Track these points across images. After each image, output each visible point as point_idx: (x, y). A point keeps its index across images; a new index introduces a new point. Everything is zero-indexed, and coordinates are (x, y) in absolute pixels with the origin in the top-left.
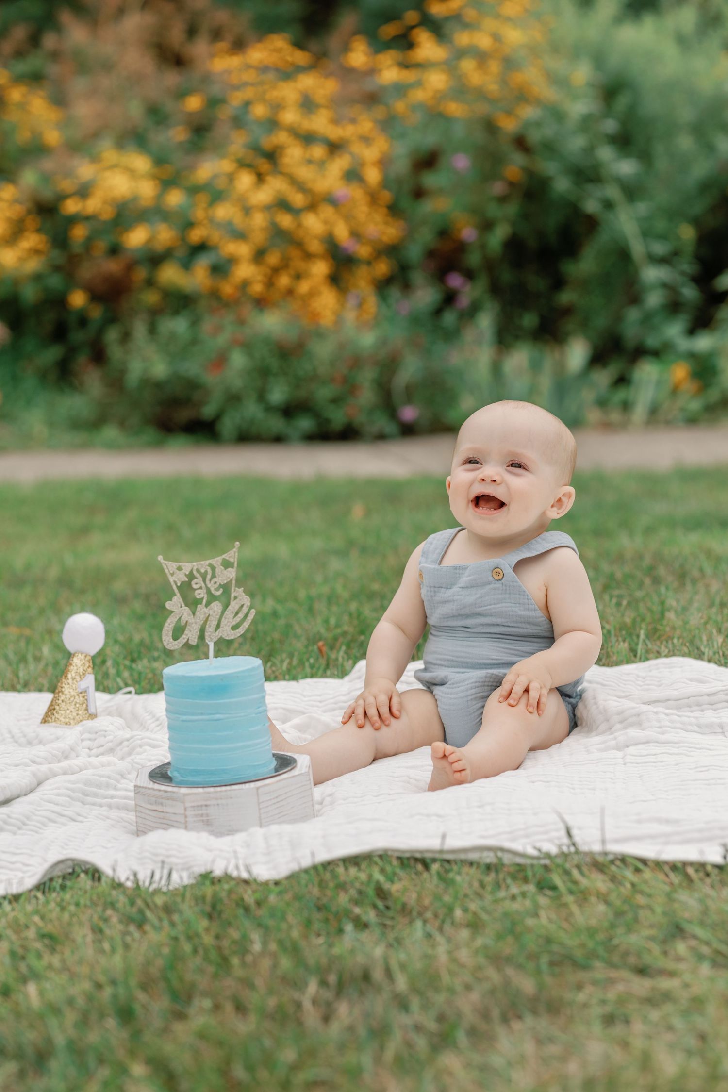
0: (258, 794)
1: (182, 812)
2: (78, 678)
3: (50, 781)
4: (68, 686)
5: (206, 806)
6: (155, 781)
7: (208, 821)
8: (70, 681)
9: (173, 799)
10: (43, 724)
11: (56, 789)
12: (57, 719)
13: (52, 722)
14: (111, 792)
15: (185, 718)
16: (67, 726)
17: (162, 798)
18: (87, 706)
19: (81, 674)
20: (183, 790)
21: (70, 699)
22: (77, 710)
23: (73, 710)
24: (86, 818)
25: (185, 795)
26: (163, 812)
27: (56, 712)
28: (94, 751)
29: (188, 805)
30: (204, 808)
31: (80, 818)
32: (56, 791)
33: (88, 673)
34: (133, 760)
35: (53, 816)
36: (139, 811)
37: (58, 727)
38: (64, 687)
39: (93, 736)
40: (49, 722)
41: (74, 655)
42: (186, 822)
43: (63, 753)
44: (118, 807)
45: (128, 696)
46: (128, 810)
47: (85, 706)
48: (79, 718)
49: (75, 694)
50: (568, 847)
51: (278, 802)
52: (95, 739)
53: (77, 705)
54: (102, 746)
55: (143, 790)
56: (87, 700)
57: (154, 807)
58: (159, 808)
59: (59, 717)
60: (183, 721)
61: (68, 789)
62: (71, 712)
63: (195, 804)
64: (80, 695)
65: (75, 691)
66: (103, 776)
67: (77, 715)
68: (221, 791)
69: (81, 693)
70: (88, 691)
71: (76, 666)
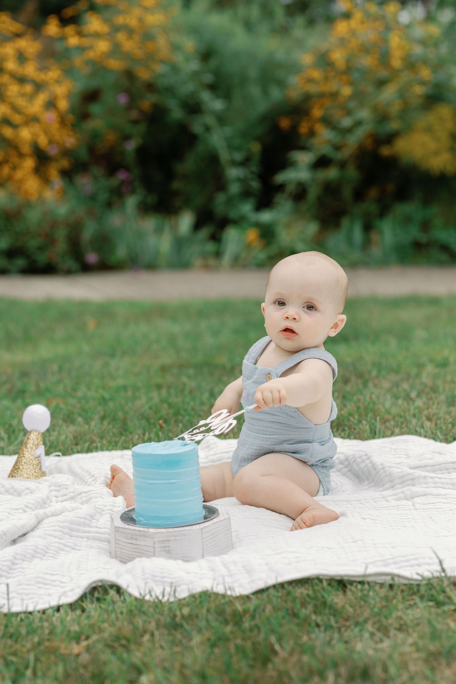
0: (202, 532)
1: (152, 545)
2: (34, 447)
3: (45, 521)
4: (28, 453)
5: (168, 541)
6: (128, 523)
7: (169, 550)
8: (29, 450)
9: (145, 536)
10: (10, 478)
11: (52, 526)
12: (21, 475)
13: (18, 477)
14: (88, 529)
15: (150, 482)
16: (29, 480)
17: (137, 535)
18: (41, 466)
19: (36, 445)
20: (152, 530)
21: (29, 462)
22: (35, 469)
23: (32, 469)
24: (80, 547)
25: (154, 533)
26: (136, 544)
27: (21, 470)
28: (60, 498)
29: (156, 540)
30: (167, 542)
31: (77, 548)
32: (52, 528)
33: (41, 445)
34: (95, 506)
35: (61, 546)
36: (118, 544)
37: (23, 480)
38: (25, 454)
39: (58, 488)
40: (15, 477)
41: (30, 432)
42: (154, 551)
43: (43, 500)
44: (94, 539)
45: (57, 458)
46: (100, 541)
47: (39, 466)
48: (36, 474)
49: (33, 458)
50: (440, 573)
51: (213, 538)
52: (59, 490)
53: (35, 466)
54: (66, 495)
55: (122, 530)
56: (40, 462)
57: (130, 542)
58: (134, 542)
59: (23, 474)
60: (149, 484)
61: (60, 526)
62: (31, 470)
63: (161, 539)
64: (36, 459)
65: (33, 456)
66: (81, 518)
67: (35, 472)
68: (178, 531)
69: (37, 458)
70: (40, 456)
71: (33, 440)
